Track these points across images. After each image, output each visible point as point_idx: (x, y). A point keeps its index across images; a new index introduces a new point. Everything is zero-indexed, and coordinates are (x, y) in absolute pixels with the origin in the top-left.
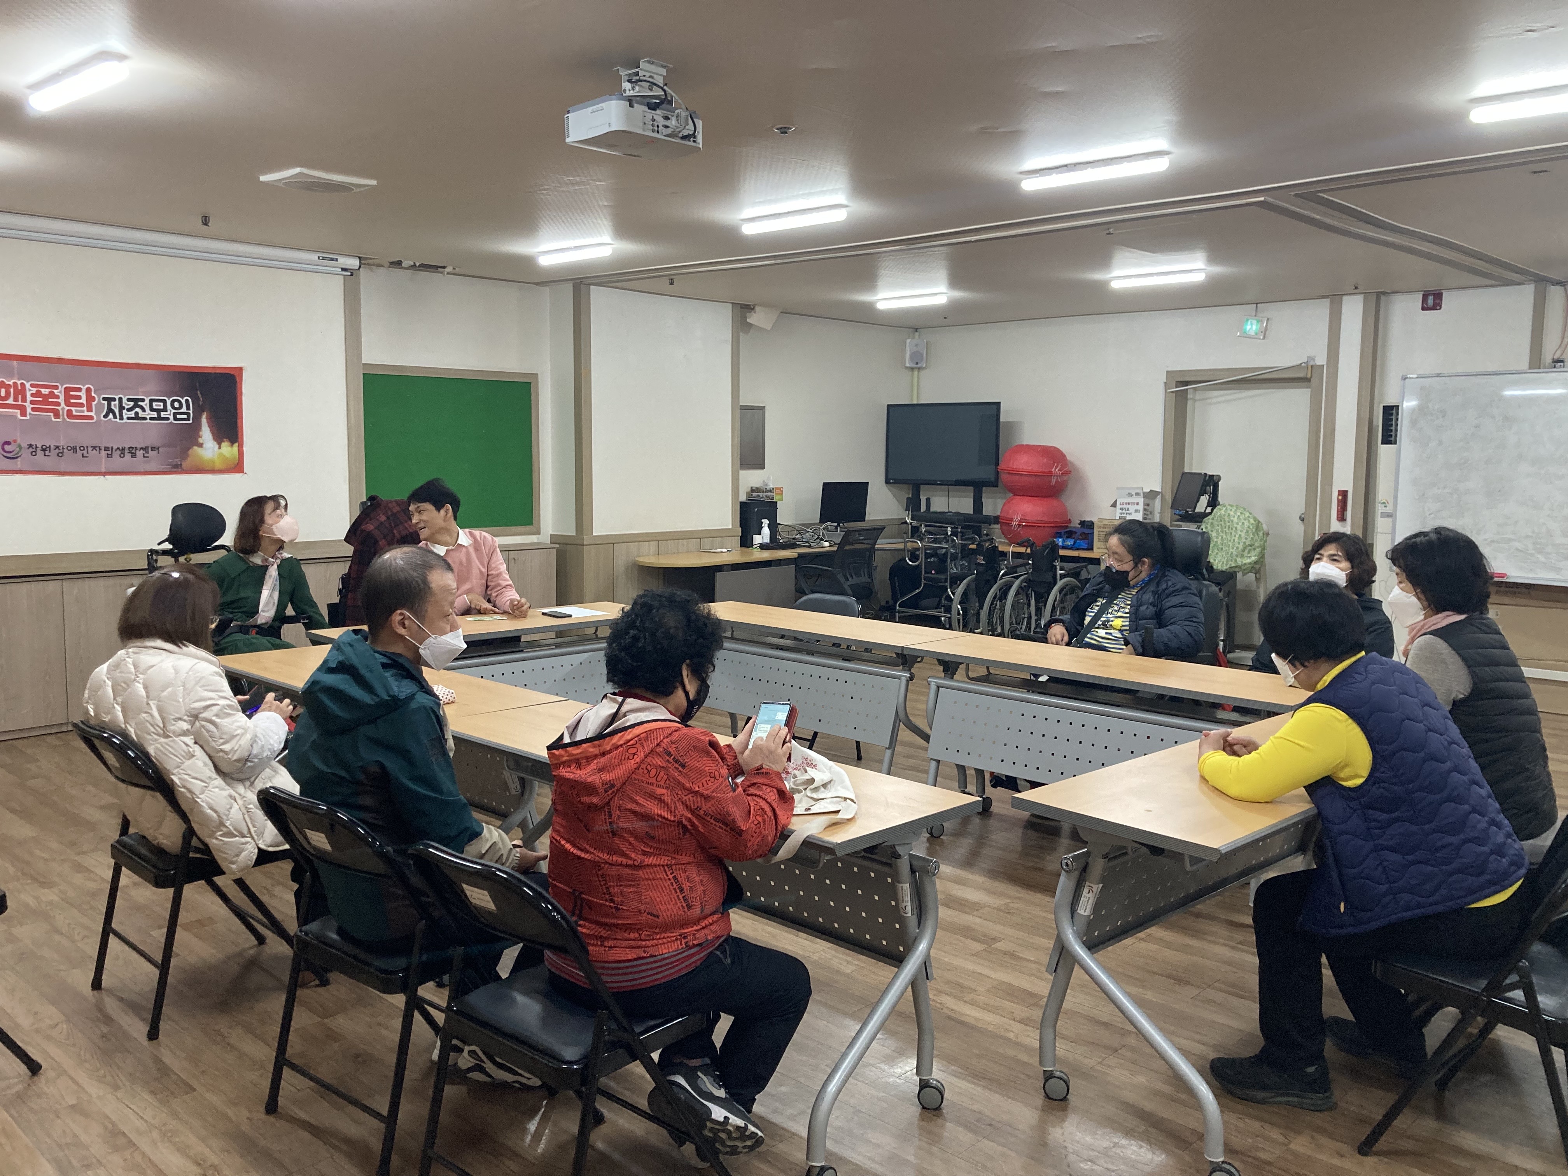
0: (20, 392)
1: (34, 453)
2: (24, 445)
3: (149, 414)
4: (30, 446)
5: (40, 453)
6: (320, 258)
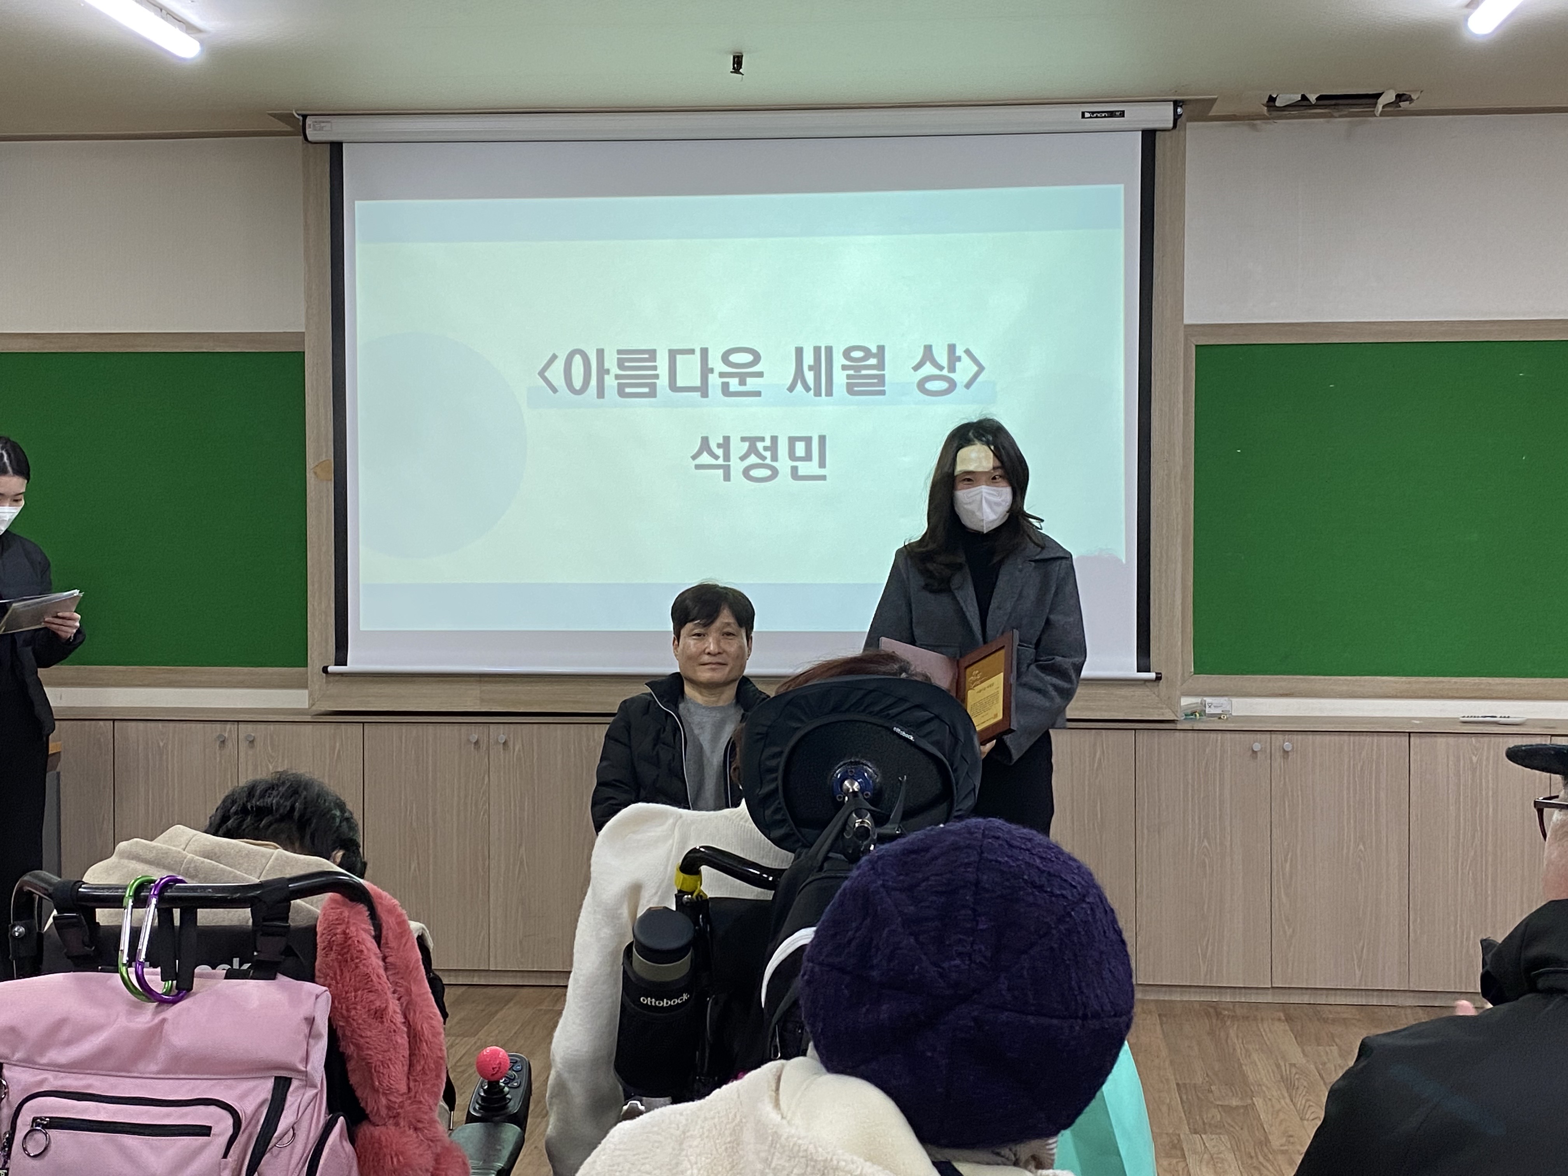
6: (1087, 115)
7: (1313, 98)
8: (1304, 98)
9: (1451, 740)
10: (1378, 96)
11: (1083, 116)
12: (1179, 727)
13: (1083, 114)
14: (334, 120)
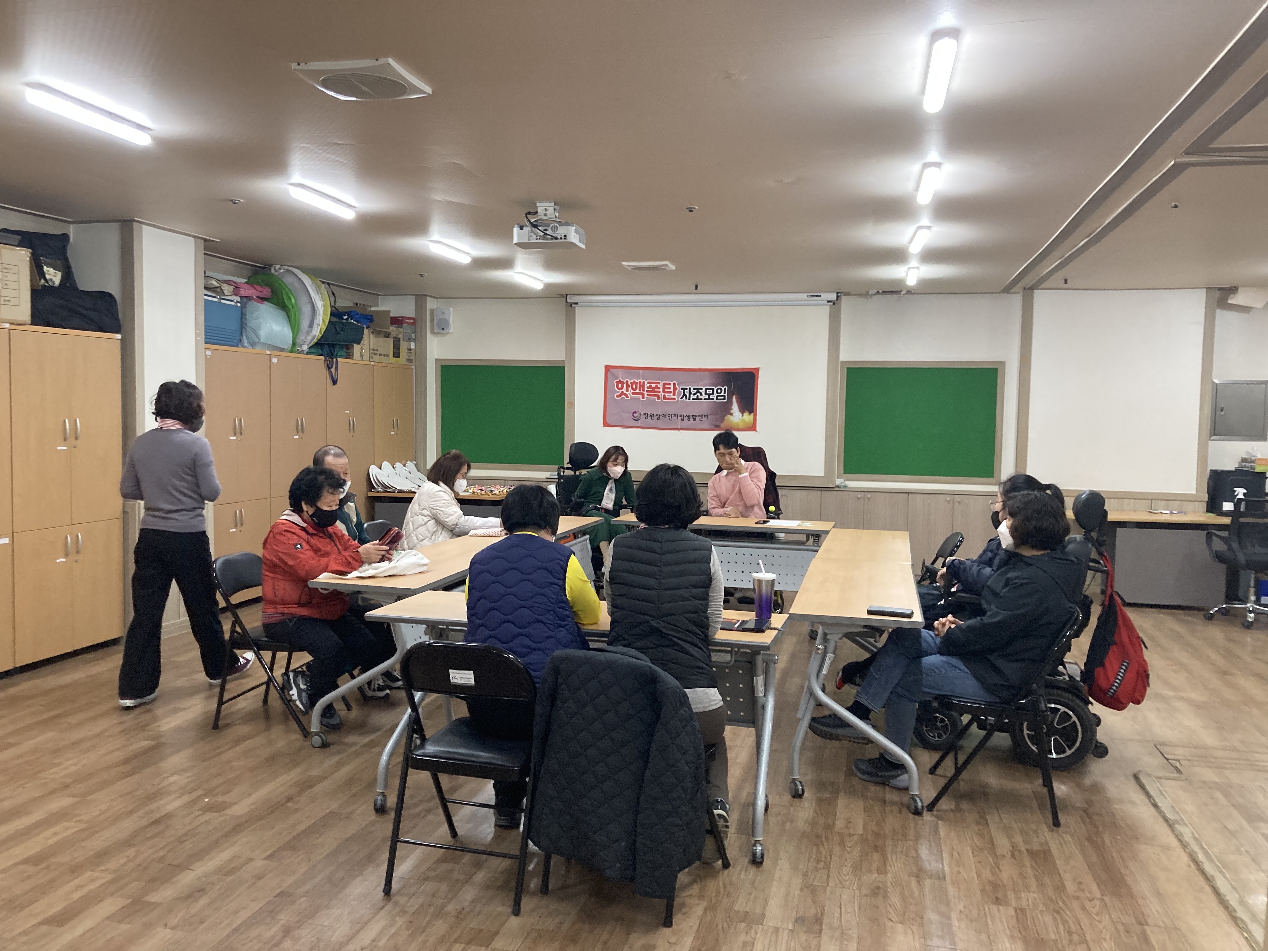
0: (642, 386)
1: (646, 418)
2: (642, 413)
3: (704, 396)
4: (645, 414)
5: (649, 418)
7: (880, 291)
8: (878, 292)
9: (922, 495)
10: (901, 291)
12: (835, 489)
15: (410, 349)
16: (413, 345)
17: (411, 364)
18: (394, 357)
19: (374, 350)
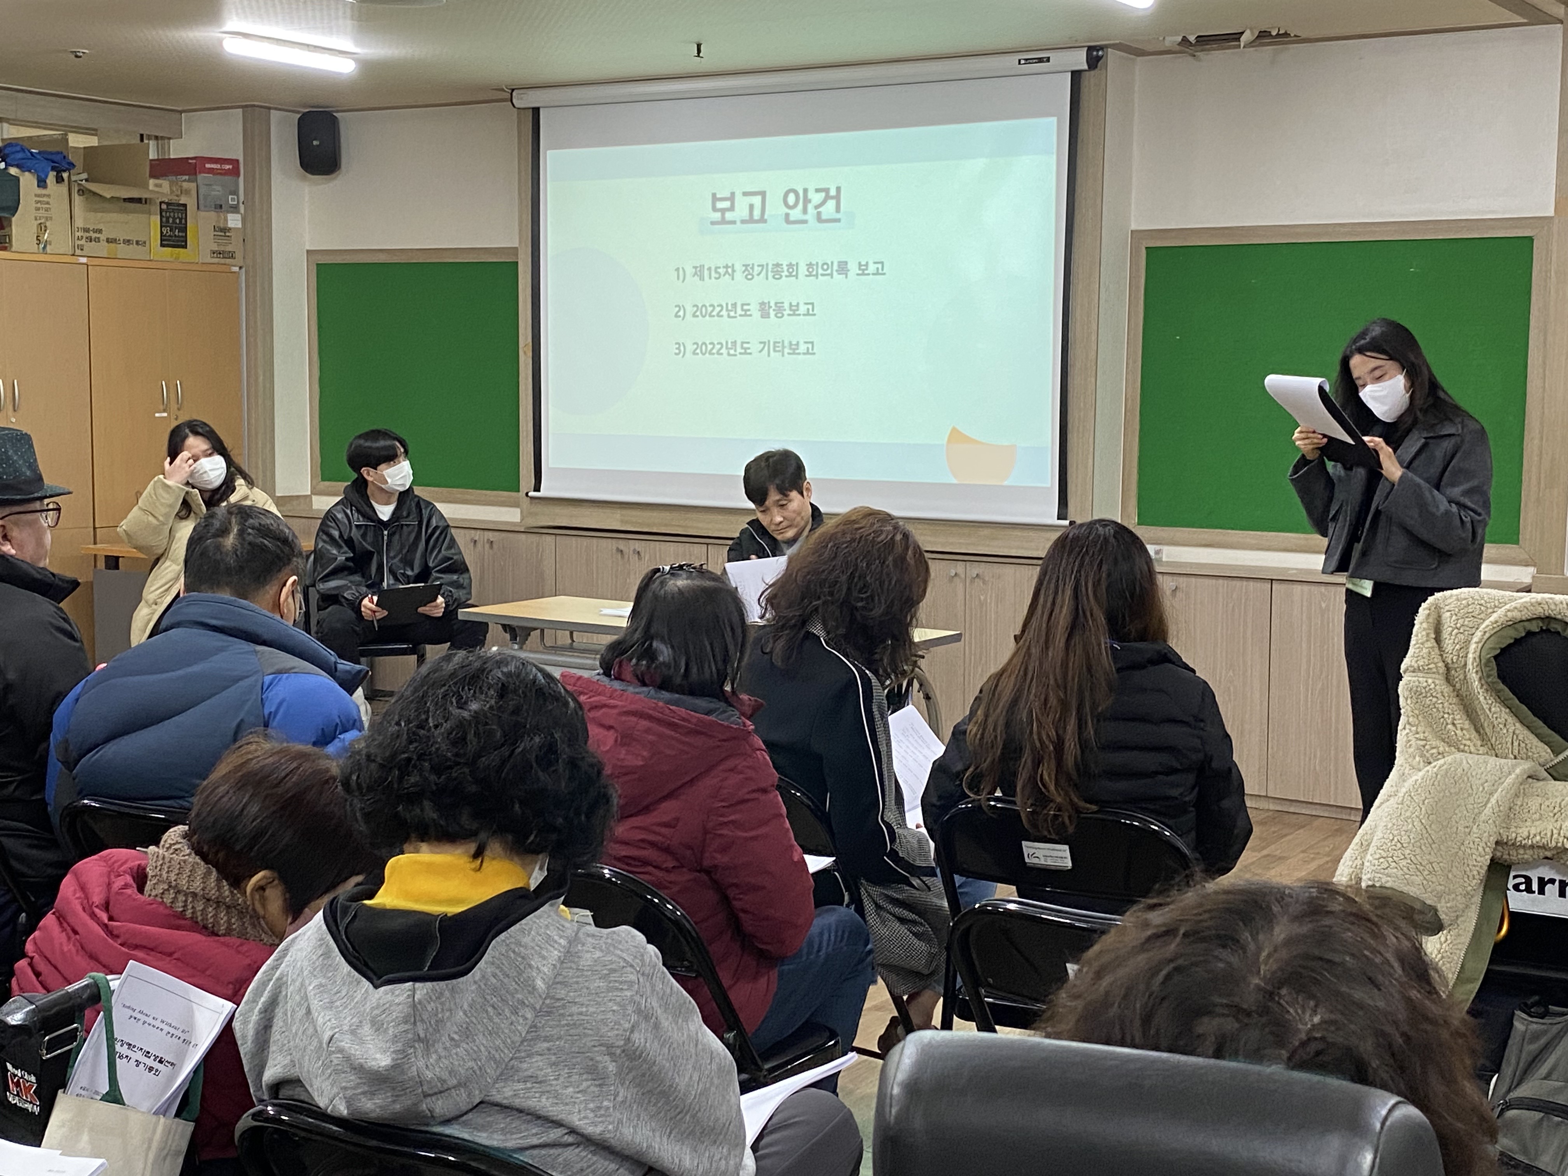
6: (1023, 62)
7: (1192, 39)
8: (1184, 39)
10: (1242, 35)
11: (1019, 63)
13: (1020, 61)
14: (531, 92)
15: (225, 230)
16: (234, 221)
17: (228, 261)
18: (162, 245)
19: (86, 230)
